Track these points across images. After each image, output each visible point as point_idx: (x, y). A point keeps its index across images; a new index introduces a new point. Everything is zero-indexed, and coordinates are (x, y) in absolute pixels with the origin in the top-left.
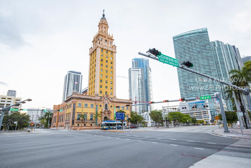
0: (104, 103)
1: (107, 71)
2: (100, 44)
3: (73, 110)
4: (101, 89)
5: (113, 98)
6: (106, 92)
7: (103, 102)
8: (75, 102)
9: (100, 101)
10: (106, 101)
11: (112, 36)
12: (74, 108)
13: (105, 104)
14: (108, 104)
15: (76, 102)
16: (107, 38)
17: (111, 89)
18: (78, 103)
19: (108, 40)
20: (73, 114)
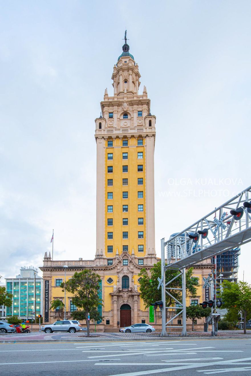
0: (118, 273)
1: (125, 195)
2: (103, 127)
3: (46, 293)
4: (110, 242)
5: (147, 258)
6: (125, 248)
7: (115, 271)
8: (49, 277)
9: (105, 269)
10: (125, 268)
11: (145, 93)
12: (46, 290)
13: (121, 275)
14: (130, 276)
15: (51, 277)
16: (125, 105)
17: (140, 236)
18: (54, 278)
19: (130, 109)
20: (46, 301)
